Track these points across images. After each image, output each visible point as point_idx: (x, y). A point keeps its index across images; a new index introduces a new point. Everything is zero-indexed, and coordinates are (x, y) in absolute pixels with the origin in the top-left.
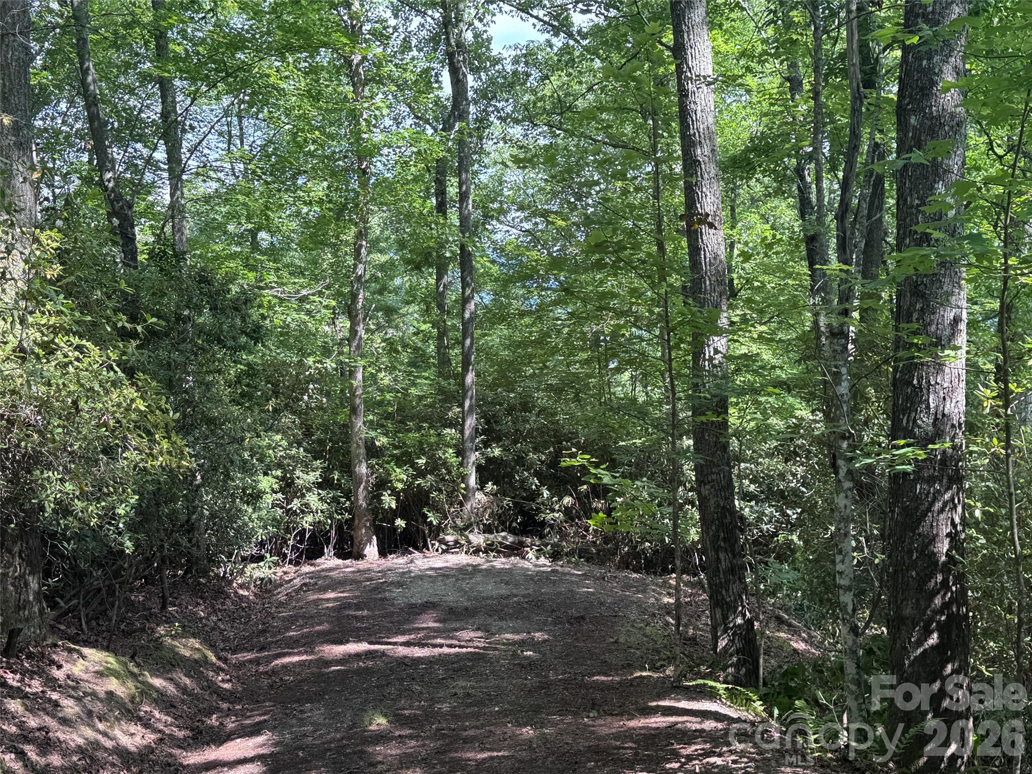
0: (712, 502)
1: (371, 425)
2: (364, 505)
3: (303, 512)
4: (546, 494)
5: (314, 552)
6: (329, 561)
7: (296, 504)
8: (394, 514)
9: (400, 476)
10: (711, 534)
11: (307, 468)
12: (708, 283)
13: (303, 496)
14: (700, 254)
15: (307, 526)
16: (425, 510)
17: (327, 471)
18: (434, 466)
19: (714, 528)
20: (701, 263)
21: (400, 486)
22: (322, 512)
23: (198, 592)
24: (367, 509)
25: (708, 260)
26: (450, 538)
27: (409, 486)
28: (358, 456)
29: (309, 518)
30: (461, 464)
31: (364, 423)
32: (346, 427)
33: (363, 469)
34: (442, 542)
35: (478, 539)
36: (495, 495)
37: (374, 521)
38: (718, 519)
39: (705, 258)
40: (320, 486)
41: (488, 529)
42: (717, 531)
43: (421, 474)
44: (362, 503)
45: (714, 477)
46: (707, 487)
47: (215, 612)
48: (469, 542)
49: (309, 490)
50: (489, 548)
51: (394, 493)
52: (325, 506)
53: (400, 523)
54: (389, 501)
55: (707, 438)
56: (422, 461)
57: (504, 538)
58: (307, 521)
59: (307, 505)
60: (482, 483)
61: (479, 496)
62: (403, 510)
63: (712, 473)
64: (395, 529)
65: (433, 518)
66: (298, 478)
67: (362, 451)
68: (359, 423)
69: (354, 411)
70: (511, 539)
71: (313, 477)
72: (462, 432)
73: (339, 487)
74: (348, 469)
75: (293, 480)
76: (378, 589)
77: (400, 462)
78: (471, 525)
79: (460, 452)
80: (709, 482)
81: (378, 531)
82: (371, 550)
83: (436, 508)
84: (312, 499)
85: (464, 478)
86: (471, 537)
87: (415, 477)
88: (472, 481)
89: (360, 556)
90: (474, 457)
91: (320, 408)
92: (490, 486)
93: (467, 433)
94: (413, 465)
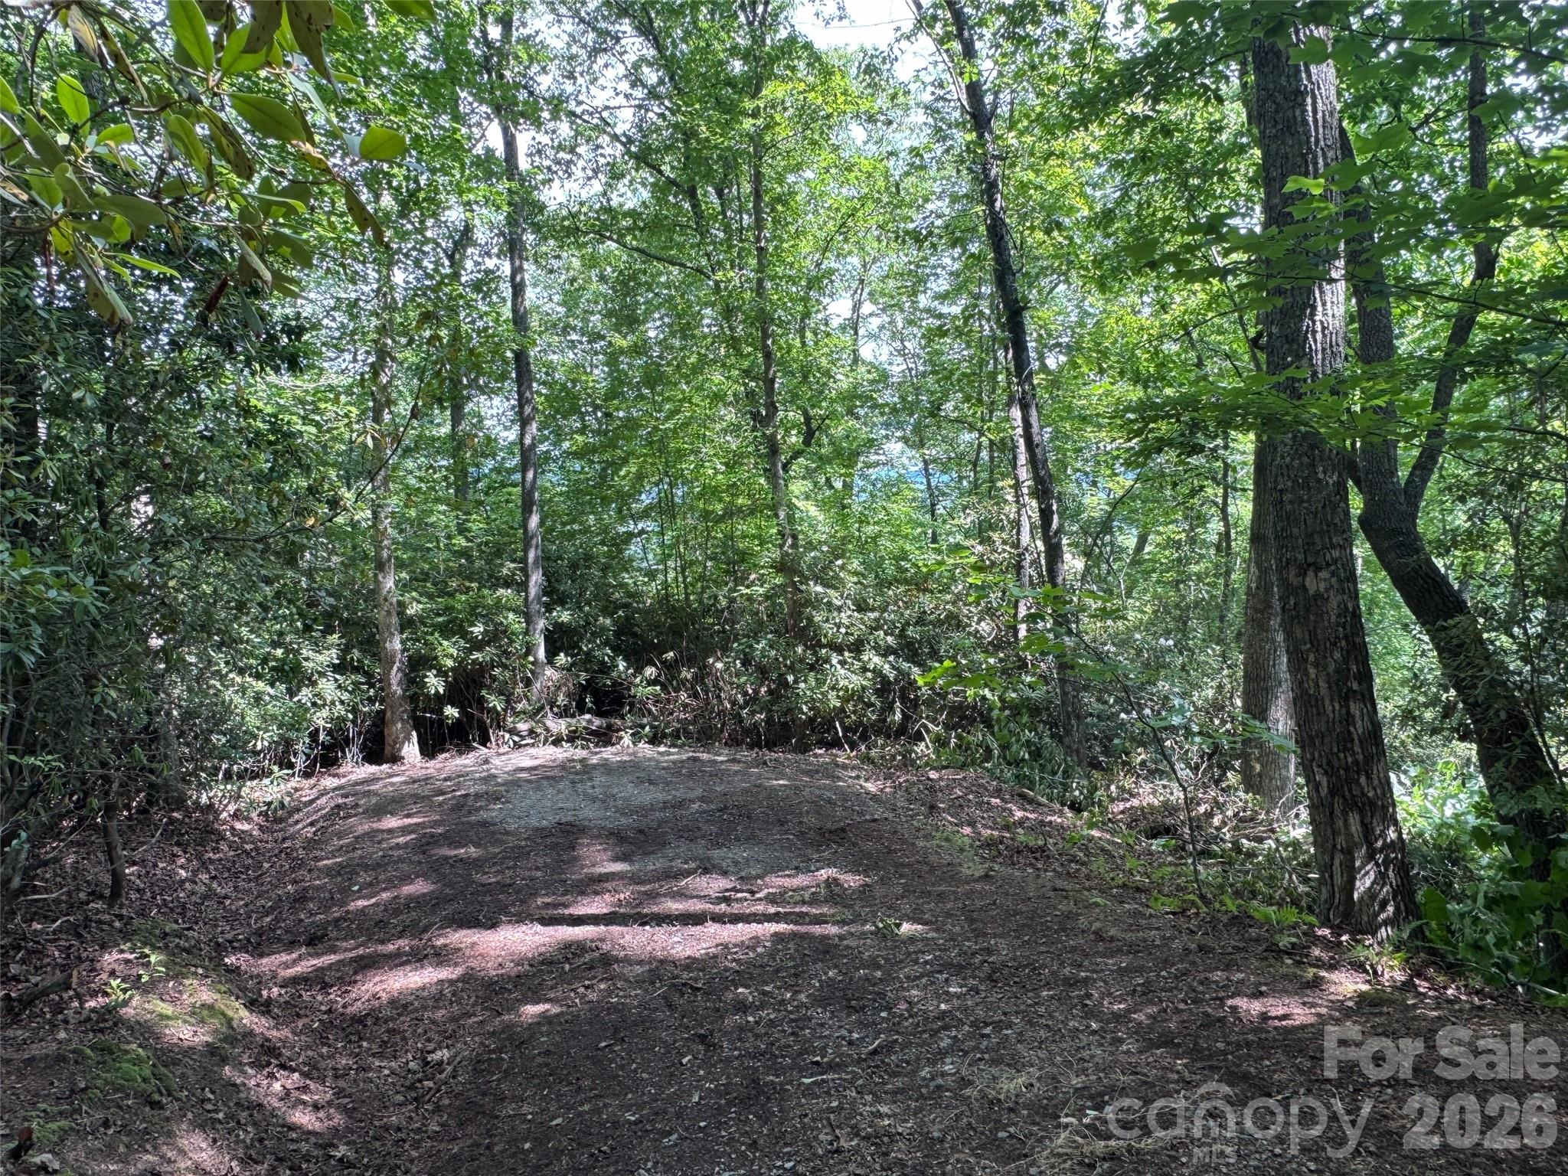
0: (1334, 603)
1: (404, 586)
2: (399, 692)
3: (314, 704)
4: (622, 665)
6: (355, 770)
7: (305, 695)
8: (440, 700)
9: (449, 651)
10: (1331, 668)
11: (318, 646)
12: (1321, 161)
13: (314, 684)
14: (1303, 105)
15: (321, 723)
16: (484, 693)
17: (345, 650)
18: (497, 635)
19: (1337, 655)
20: (1305, 122)
21: (450, 663)
22: (342, 702)
24: (403, 697)
25: (1320, 115)
26: (521, 727)
27: (460, 662)
28: (389, 626)
29: (325, 713)
30: (526, 633)
31: (396, 583)
33: (395, 644)
34: (513, 732)
35: (556, 725)
36: (569, 670)
37: (414, 711)
38: (1346, 637)
39: (1315, 112)
40: (339, 668)
41: (564, 713)
42: (1346, 661)
43: (477, 645)
44: (397, 689)
45: (1336, 554)
46: (1323, 574)
48: (547, 730)
49: (322, 674)
50: (572, 738)
51: (441, 673)
52: (345, 696)
53: (451, 712)
54: (434, 684)
55: (1321, 476)
56: (478, 630)
57: (589, 722)
58: (320, 719)
59: (320, 696)
60: (551, 654)
61: (549, 672)
62: (453, 695)
63: (1333, 547)
64: (441, 722)
65: (495, 702)
66: (307, 659)
67: (393, 620)
68: (389, 583)
70: (597, 722)
71: (332, 655)
72: (526, 593)
73: (357, 670)
74: (371, 644)
75: (299, 665)
77: (446, 631)
78: (542, 708)
79: (525, 617)
80: (1328, 565)
81: (418, 724)
82: (411, 750)
83: (499, 689)
84: (327, 687)
85: (531, 650)
86: (550, 723)
87: (470, 651)
88: (541, 653)
89: (396, 759)
90: (541, 624)
92: (562, 659)
93: (533, 591)
94: (464, 634)
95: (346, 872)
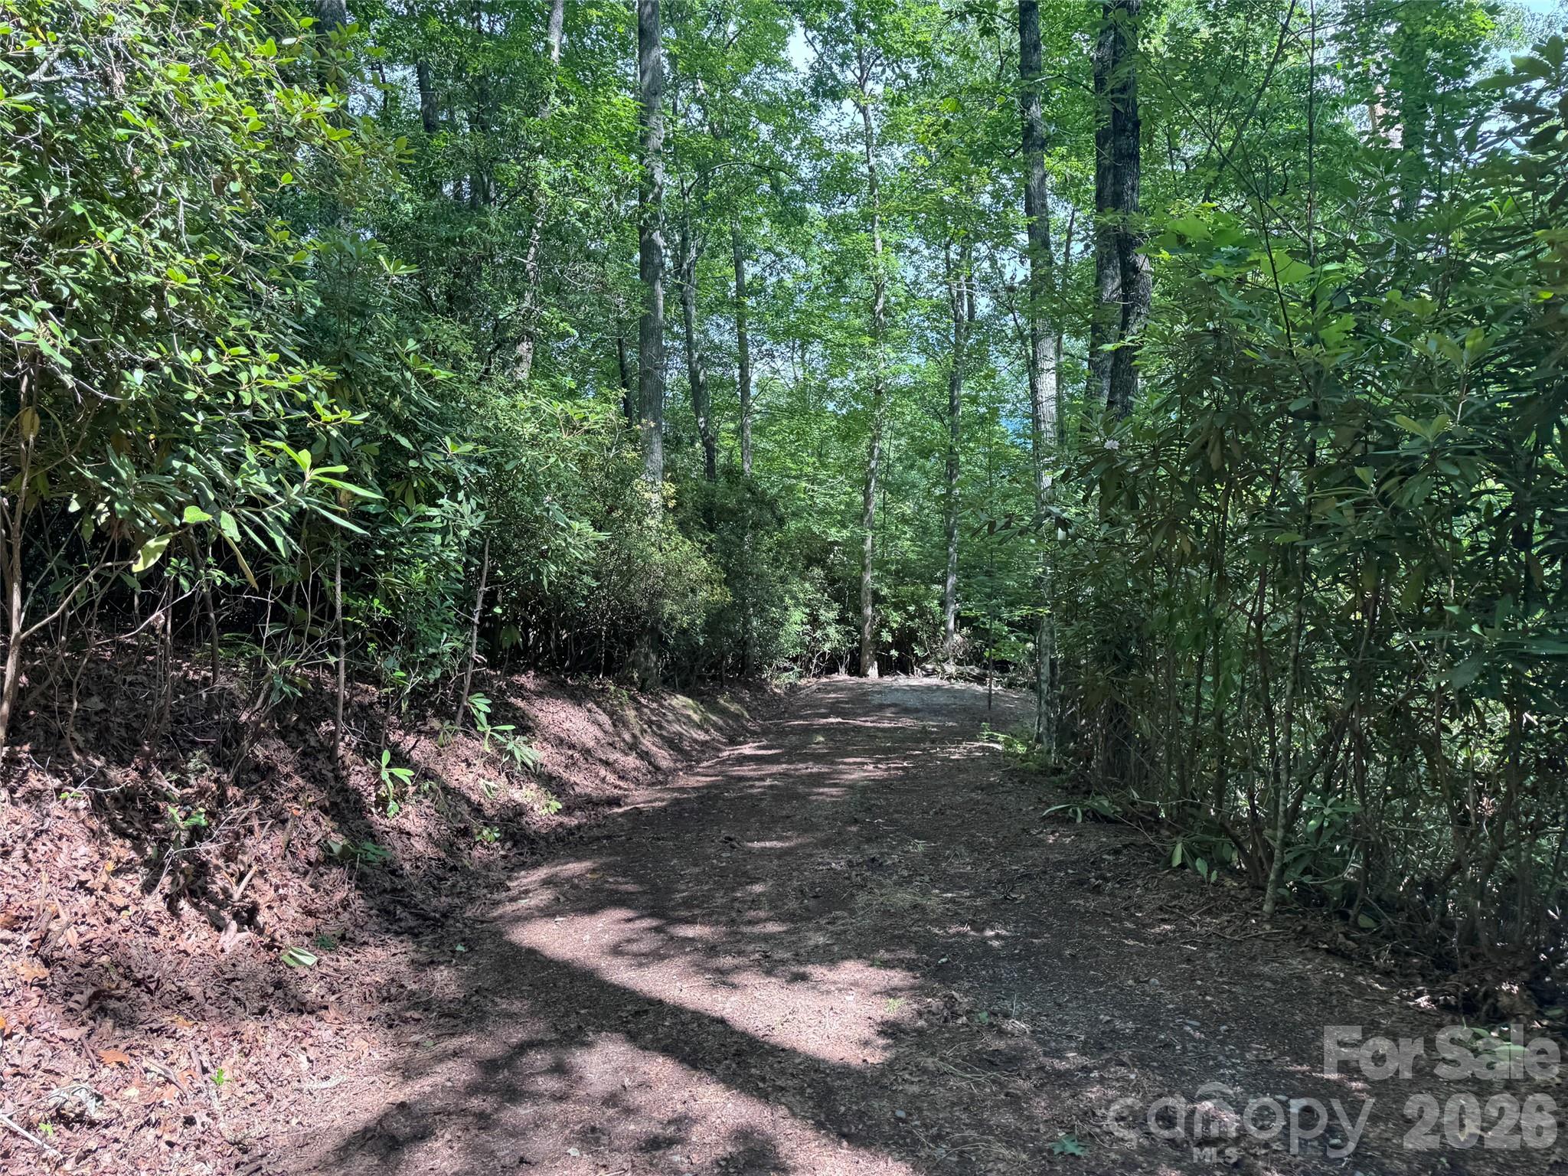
1: (877, 579)
2: (869, 638)
3: (824, 639)
5: (832, 669)
6: (842, 677)
7: (818, 634)
8: (891, 646)
9: (896, 618)
11: (828, 607)
13: (825, 628)
15: (827, 650)
16: (913, 645)
17: (842, 612)
18: (922, 612)
21: (895, 625)
22: (838, 640)
23: (747, 685)
24: (871, 641)
26: (929, 667)
27: (903, 626)
28: (866, 601)
29: (829, 645)
30: (943, 612)
31: (872, 577)
32: (860, 580)
33: (869, 611)
34: (923, 669)
35: (951, 668)
36: (968, 637)
37: (876, 650)
40: (838, 622)
41: (959, 663)
43: (911, 618)
44: (868, 636)
47: (756, 699)
48: (944, 671)
49: (829, 624)
50: (961, 676)
51: (891, 630)
52: (841, 637)
53: (894, 653)
54: (886, 637)
56: (912, 608)
57: (972, 670)
58: (827, 647)
59: (827, 635)
60: (959, 627)
61: (957, 637)
62: (896, 644)
64: (890, 657)
65: (918, 651)
66: (822, 615)
67: (869, 598)
68: (868, 577)
69: (864, 568)
70: (977, 671)
71: (833, 615)
72: (945, 586)
73: (851, 623)
74: (859, 611)
75: (818, 616)
76: (865, 694)
77: (897, 607)
78: (948, 658)
79: (942, 604)
81: (878, 658)
82: (873, 672)
83: (921, 644)
84: (831, 630)
85: (944, 623)
86: (946, 667)
87: (906, 620)
88: (951, 626)
89: (866, 676)
90: (954, 607)
91: (842, 564)
92: (965, 630)
93: (949, 589)
94: (906, 611)
95: (805, 706)
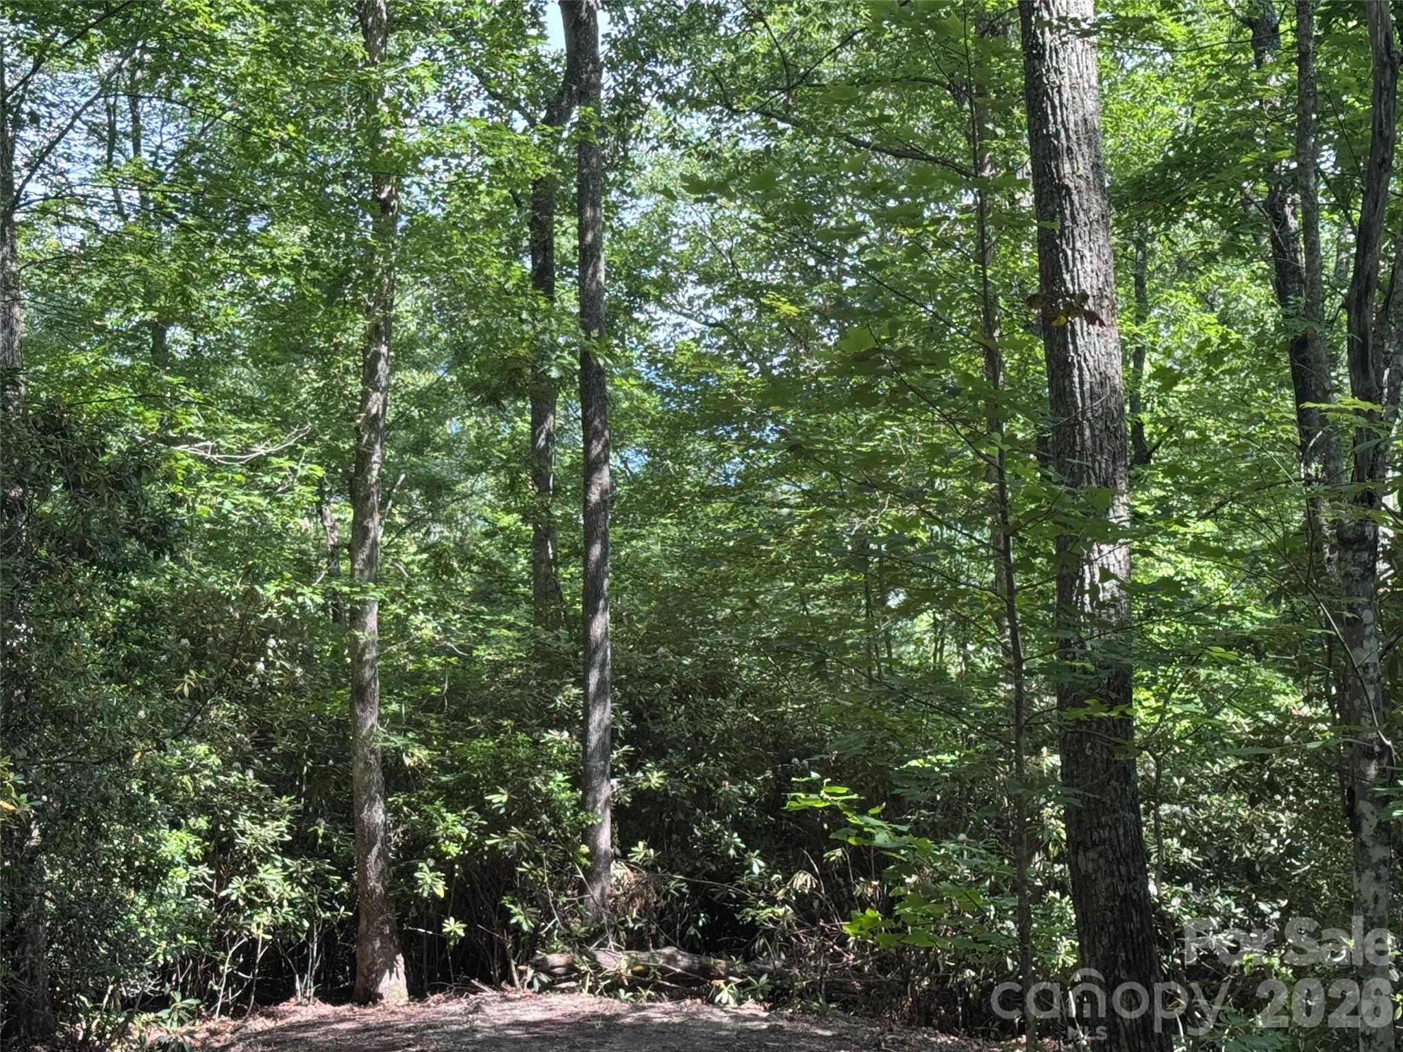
0: (1102, 885)
1: (395, 723)
2: (379, 889)
3: (251, 903)
4: (757, 866)
5: (272, 988)
6: (304, 1008)
7: (236, 888)
8: (442, 908)
9: (454, 829)
10: (1100, 953)
11: (261, 813)
12: (1087, 433)
13: (252, 870)
14: (1070, 376)
15: (259, 934)
16: (506, 901)
17: (302, 820)
18: (526, 808)
19: (1105, 941)
20: (1073, 394)
21: (453, 849)
22: (291, 903)
24: (385, 899)
25: (1087, 386)
26: (556, 959)
27: (473, 848)
28: (367, 787)
29: (265, 917)
30: (581, 805)
31: (381, 719)
32: (345, 728)
33: (377, 815)
34: (541, 967)
35: (615, 961)
36: (651, 869)
37: (400, 923)
38: (1114, 922)
39: (1082, 383)
40: (287, 850)
41: (636, 941)
42: (1113, 947)
43: (498, 824)
44: (375, 885)
45: (1105, 834)
46: (1092, 854)
48: (597, 968)
49: (265, 858)
50: (640, 981)
51: (442, 864)
52: (297, 892)
53: (453, 926)
54: (431, 882)
55: (1089, 752)
56: (499, 799)
57: (671, 959)
58: (259, 925)
59: (260, 890)
60: (624, 842)
61: (619, 871)
62: (457, 903)
63: (1100, 826)
64: (444, 939)
65: (521, 918)
66: (243, 833)
67: (377, 776)
68: (370, 719)
69: (360, 693)
70: (684, 961)
71: (273, 830)
72: (583, 737)
73: (326, 852)
74: (345, 813)
75: (232, 837)
77: (453, 799)
78: (601, 931)
79: (580, 780)
80: (1094, 845)
81: (407, 944)
82: (394, 985)
83: (529, 896)
84: (271, 877)
85: (588, 834)
86: (602, 957)
87: (485, 832)
88: (605, 839)
89: (370, 998)
90: (609, 788)
91: (293, 688)
92: (640, 850)
93: (594, 738)
94: (482, 807)
